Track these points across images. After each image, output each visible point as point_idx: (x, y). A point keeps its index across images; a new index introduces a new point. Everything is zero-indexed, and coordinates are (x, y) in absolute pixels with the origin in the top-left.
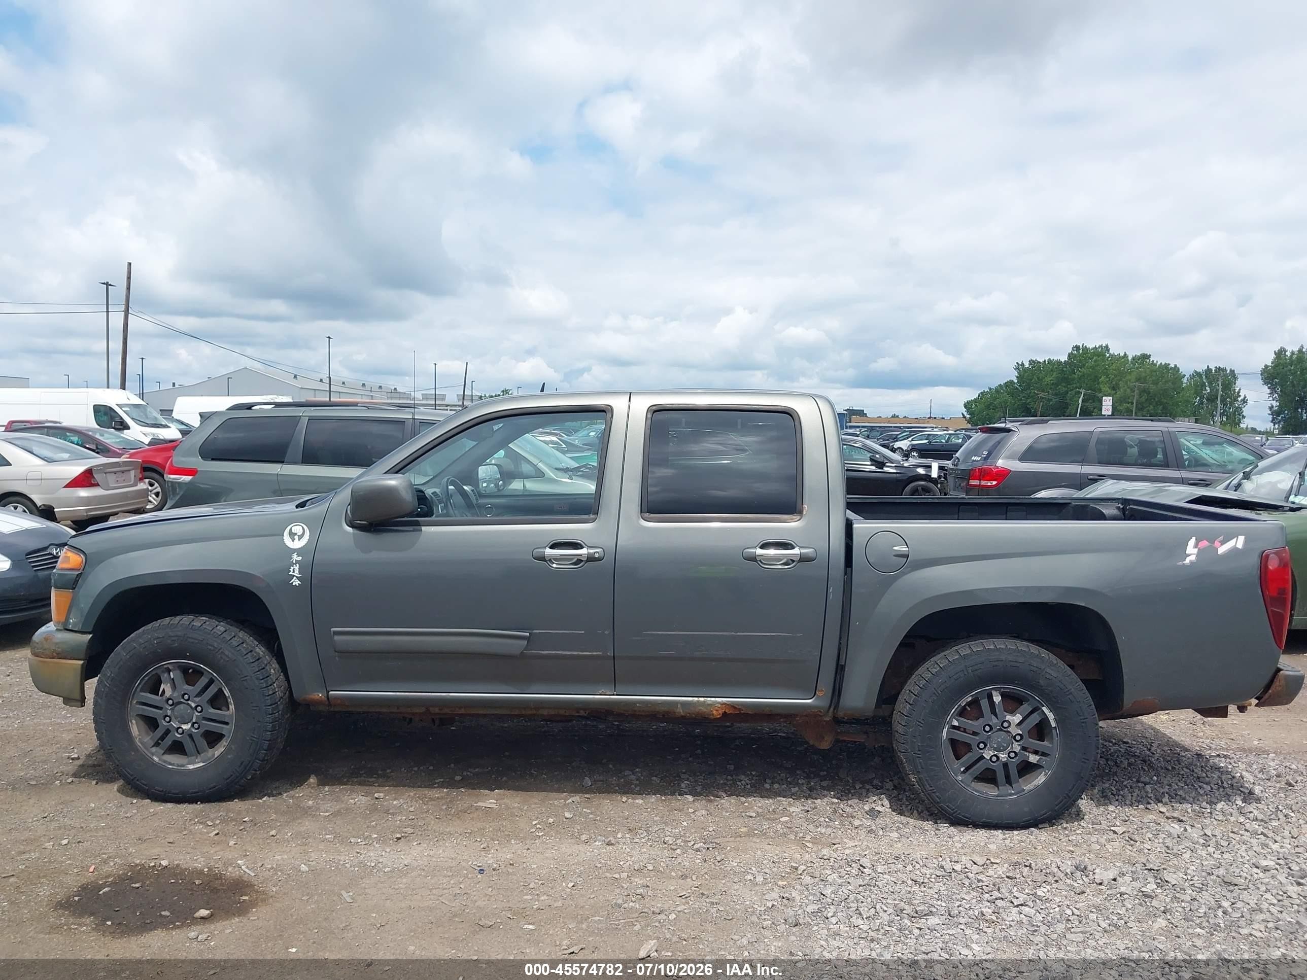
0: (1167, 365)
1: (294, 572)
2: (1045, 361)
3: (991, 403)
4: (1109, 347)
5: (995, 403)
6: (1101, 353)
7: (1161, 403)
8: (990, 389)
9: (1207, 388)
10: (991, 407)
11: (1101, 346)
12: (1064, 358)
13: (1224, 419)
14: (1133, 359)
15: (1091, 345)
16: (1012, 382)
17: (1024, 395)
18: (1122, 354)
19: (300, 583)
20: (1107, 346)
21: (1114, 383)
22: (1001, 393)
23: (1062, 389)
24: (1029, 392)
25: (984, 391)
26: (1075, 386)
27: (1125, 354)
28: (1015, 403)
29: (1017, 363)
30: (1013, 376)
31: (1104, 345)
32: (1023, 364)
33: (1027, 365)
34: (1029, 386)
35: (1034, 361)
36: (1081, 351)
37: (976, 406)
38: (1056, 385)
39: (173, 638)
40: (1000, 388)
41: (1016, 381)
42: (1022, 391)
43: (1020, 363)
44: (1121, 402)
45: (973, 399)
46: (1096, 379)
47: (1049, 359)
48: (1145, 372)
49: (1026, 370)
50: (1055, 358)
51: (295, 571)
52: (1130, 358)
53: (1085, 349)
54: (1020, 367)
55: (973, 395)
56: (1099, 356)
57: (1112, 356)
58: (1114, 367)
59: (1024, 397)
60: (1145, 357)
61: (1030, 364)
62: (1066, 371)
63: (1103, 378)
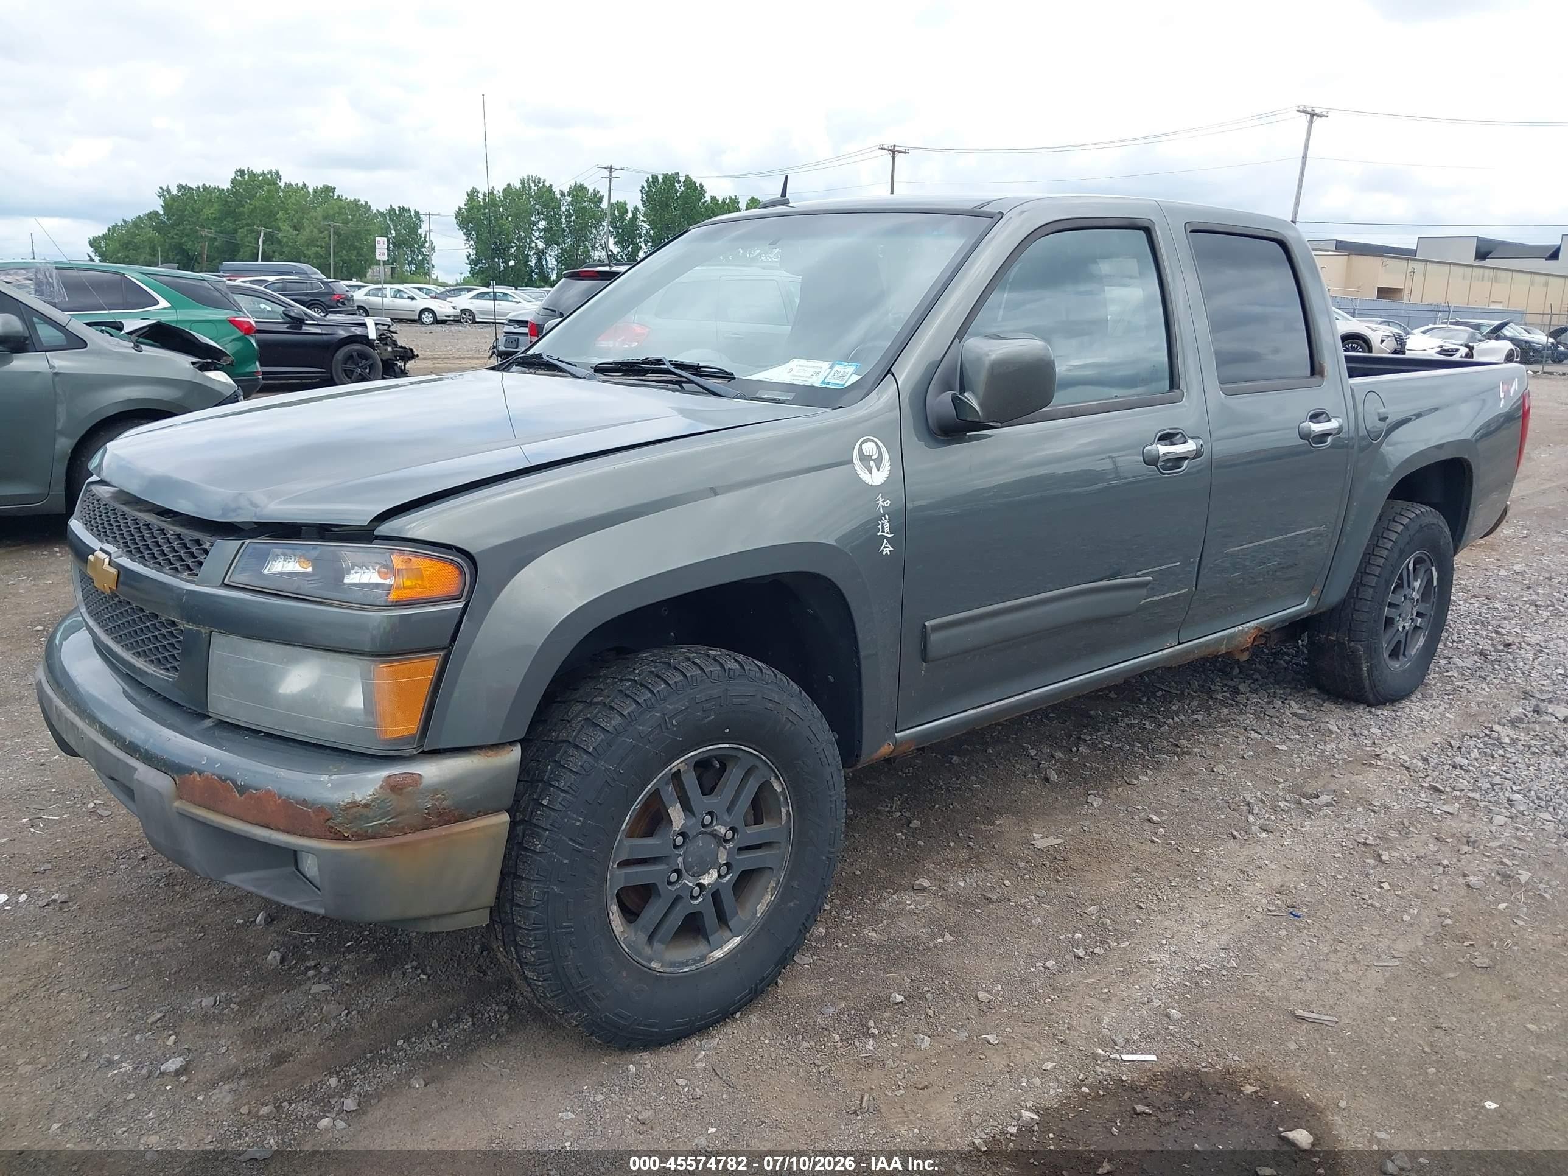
0: (356, 202)
1: (883, 531)
2: (199, 188)
3: (130, 242)
4: (280, 173)
5: (135, 241)
6: (271, 180)
7: (355, 248)
8: (125, 221)
9: (393, 232)
10: (130, 246)
11: (270, 172)
12: (226, 185)
13: (414, 269)
14: (315, 191)
15: (257, 169)
16: (156, 213)
17: (176, 231)
18: (300, 185)
19: (891, 549)
20: (277, 173)
21: (295, 220)
22: (143, 228)
23: (228, 224)
24: (182, 227)
25: (117, 225)
26: (245, 222)
27: (304, 185)
28: (165, 242)
29: (161, 188)
30: (157, 205)
31: (274, 171)
32: (168, 190)
33: (174, 192)
34: (180, 221)
35: (183, 187)
36: (246, 176)
37: (107, 244)
38: (220, 220)
39: (706, 706)
40: (138, 223)
41: (162, 212)
42: (172, 226)
43: (165, 188)
44: (308, 246)
45: (101, 235)
46: (272, 215)
47: (204, 185)
48: (333, 208)
49: (174, 198)
50: (211, 183)
51: (885, 529)
52: (311, 190)
53: (252, 174)
54: (165, 193)
55: (101, 230)
56: (269, 184)
57: (288, 185)
58: (293, 200)
59: (176, 234)
60: (329, 190)
61: (179, 190)
62: (232, 202)
63: (281, 213)
